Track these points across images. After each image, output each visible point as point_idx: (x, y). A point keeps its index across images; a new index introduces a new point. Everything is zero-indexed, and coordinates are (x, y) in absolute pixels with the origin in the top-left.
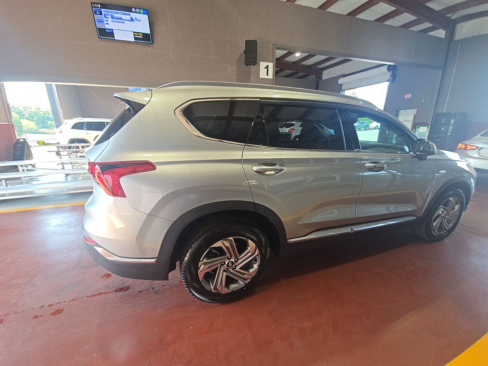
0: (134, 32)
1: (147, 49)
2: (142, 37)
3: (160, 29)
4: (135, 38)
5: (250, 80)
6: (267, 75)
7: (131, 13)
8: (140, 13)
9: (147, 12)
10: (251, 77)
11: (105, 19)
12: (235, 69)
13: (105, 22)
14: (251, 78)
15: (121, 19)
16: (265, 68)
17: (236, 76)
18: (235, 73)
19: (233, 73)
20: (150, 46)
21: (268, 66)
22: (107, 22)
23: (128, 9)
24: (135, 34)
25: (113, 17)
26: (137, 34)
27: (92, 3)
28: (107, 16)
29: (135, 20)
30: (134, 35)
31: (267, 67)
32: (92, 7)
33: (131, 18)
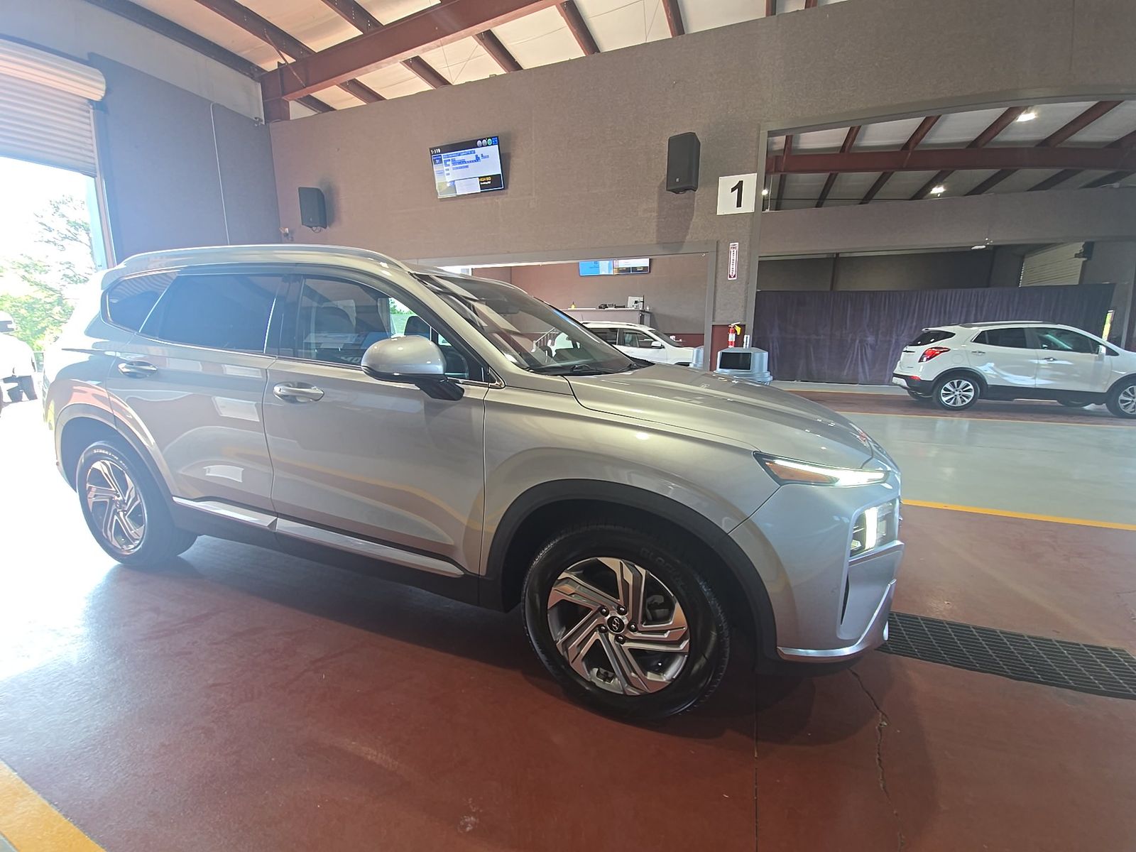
0: (480, 178)
1: (496, 201)
2: (489, 182)
3: (517, 163)
4: (482, 187)
5: (689, 224)
6: (739, 205)
7: (476, 149)
8: (488, 145)
9: (496, 140)
10: (694, 217)
11: (445, 168)
12: (655, 205)
13: (446, 172)
14: (693, 220)
15: (463, 162)
16: (733, 190)
17: (655, 220)
18: (655, 214)
19: (649, 214)
20: (502, 194)
21: (741, 182)
22: (448, 172)
23: (472, 144)
24: (481, 180)
25: (454, 162)
26: (485, 179)
27: (430, 149)
28: (448, 163)
29: (481, 158)
30: (480, 182)
31: (739, 186)
32: (431, 155)
33: (477, 156)
